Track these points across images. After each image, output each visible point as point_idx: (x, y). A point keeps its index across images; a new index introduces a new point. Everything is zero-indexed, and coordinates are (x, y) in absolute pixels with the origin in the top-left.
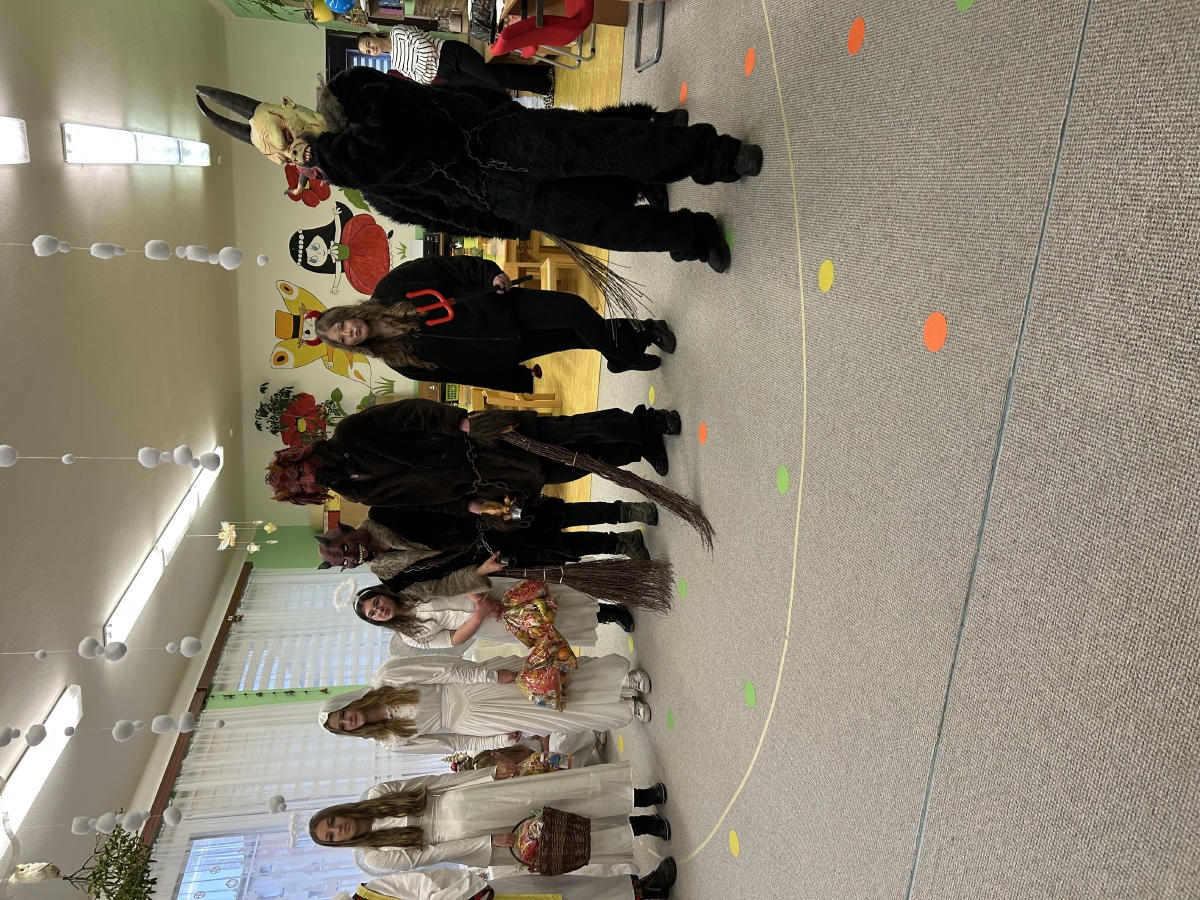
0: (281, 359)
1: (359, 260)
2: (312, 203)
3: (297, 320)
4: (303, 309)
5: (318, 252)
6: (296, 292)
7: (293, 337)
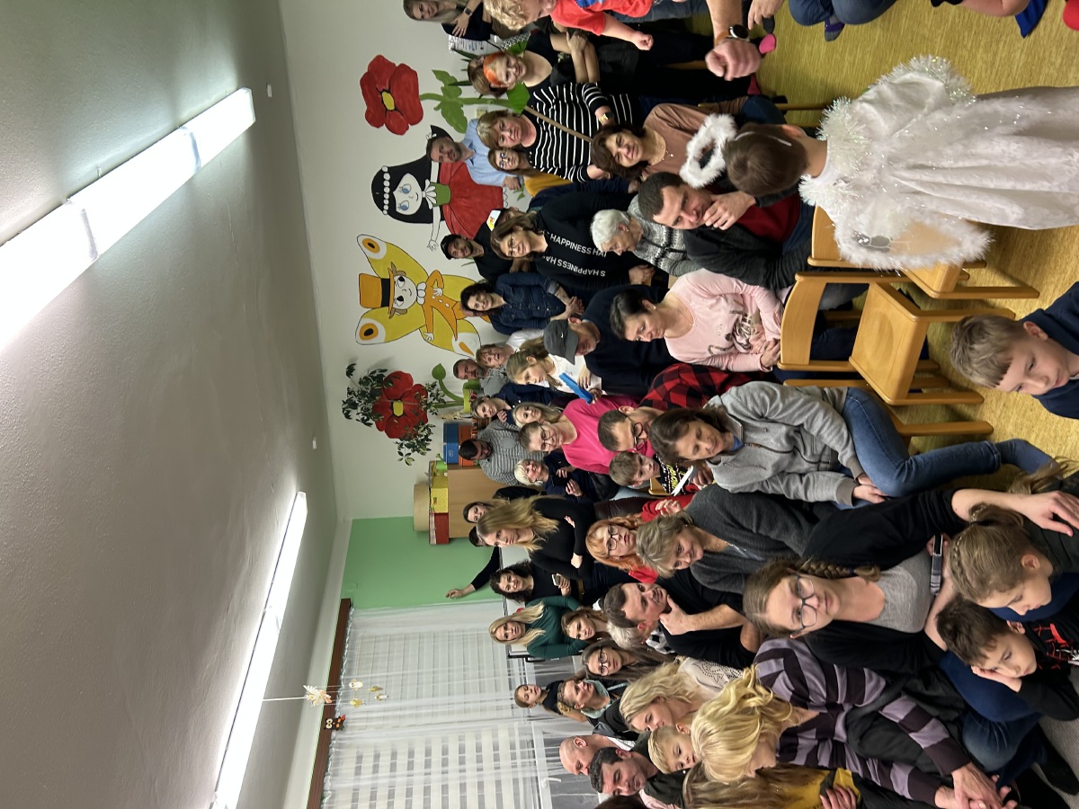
0: (369, 332)
1: (463, 203)
2: (399, 129)
3: (386, 284)
4: (393, 270)
5: (410, 195)
6: (383, 250)
7: (382, 306)
